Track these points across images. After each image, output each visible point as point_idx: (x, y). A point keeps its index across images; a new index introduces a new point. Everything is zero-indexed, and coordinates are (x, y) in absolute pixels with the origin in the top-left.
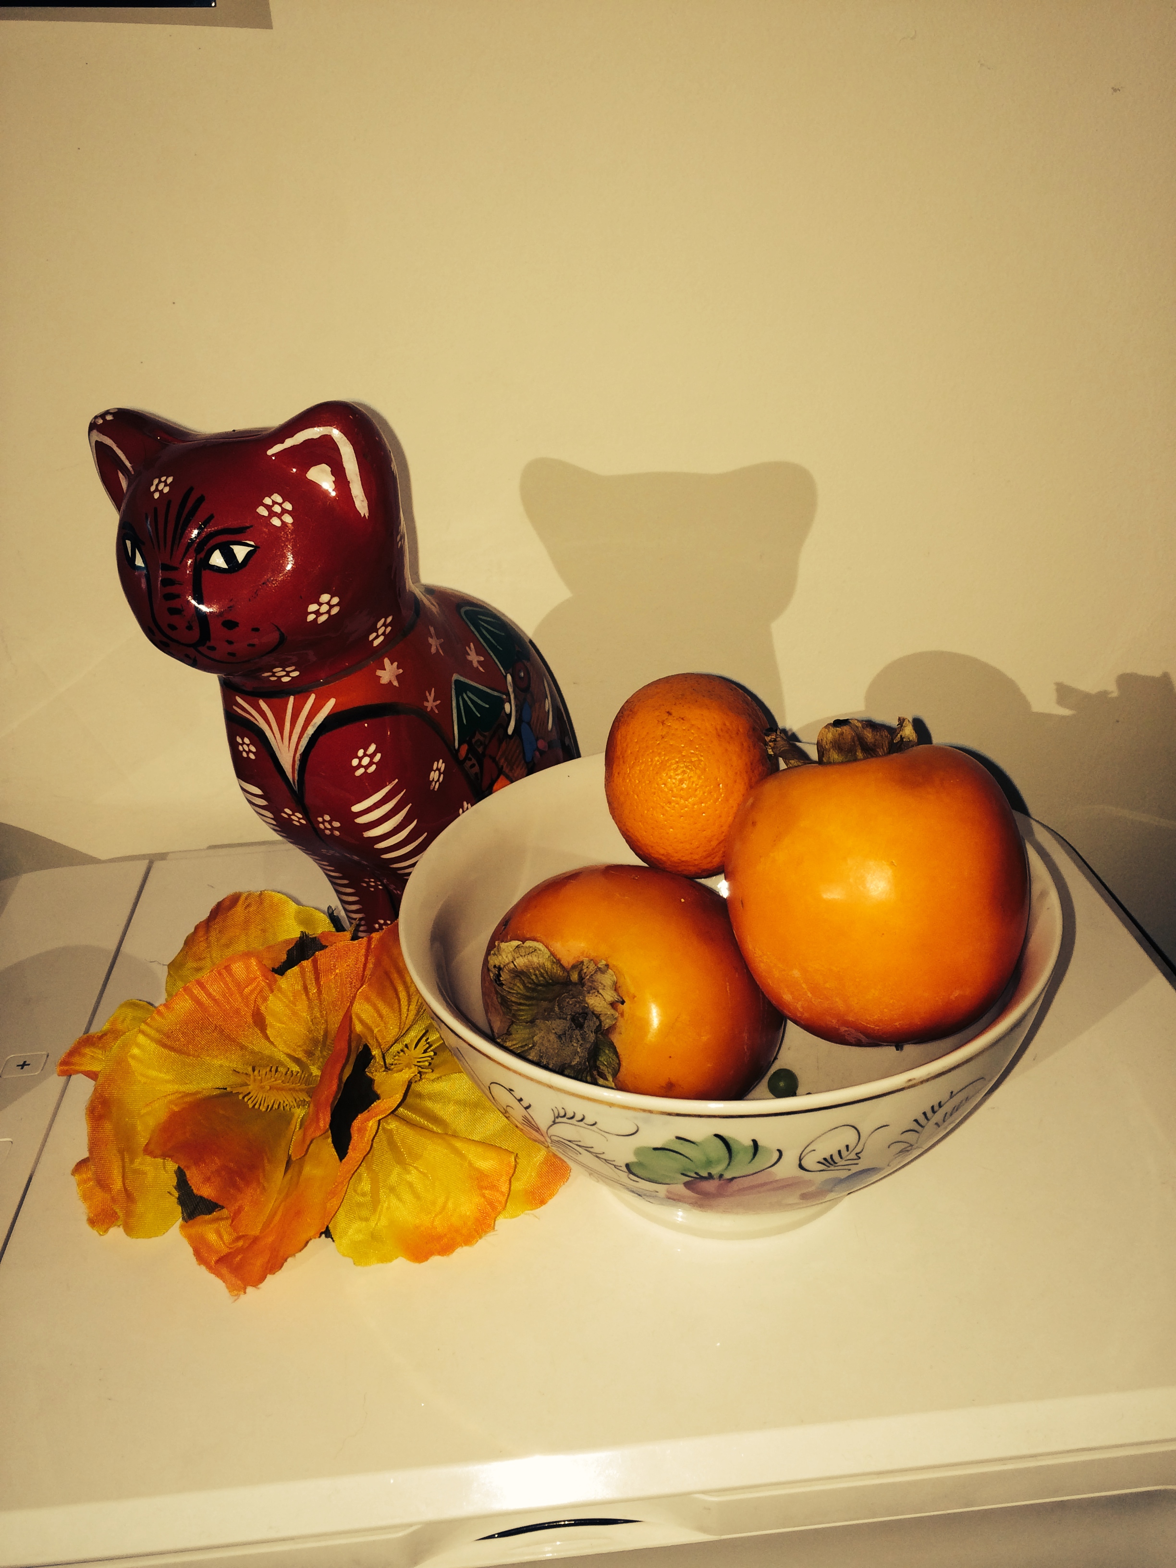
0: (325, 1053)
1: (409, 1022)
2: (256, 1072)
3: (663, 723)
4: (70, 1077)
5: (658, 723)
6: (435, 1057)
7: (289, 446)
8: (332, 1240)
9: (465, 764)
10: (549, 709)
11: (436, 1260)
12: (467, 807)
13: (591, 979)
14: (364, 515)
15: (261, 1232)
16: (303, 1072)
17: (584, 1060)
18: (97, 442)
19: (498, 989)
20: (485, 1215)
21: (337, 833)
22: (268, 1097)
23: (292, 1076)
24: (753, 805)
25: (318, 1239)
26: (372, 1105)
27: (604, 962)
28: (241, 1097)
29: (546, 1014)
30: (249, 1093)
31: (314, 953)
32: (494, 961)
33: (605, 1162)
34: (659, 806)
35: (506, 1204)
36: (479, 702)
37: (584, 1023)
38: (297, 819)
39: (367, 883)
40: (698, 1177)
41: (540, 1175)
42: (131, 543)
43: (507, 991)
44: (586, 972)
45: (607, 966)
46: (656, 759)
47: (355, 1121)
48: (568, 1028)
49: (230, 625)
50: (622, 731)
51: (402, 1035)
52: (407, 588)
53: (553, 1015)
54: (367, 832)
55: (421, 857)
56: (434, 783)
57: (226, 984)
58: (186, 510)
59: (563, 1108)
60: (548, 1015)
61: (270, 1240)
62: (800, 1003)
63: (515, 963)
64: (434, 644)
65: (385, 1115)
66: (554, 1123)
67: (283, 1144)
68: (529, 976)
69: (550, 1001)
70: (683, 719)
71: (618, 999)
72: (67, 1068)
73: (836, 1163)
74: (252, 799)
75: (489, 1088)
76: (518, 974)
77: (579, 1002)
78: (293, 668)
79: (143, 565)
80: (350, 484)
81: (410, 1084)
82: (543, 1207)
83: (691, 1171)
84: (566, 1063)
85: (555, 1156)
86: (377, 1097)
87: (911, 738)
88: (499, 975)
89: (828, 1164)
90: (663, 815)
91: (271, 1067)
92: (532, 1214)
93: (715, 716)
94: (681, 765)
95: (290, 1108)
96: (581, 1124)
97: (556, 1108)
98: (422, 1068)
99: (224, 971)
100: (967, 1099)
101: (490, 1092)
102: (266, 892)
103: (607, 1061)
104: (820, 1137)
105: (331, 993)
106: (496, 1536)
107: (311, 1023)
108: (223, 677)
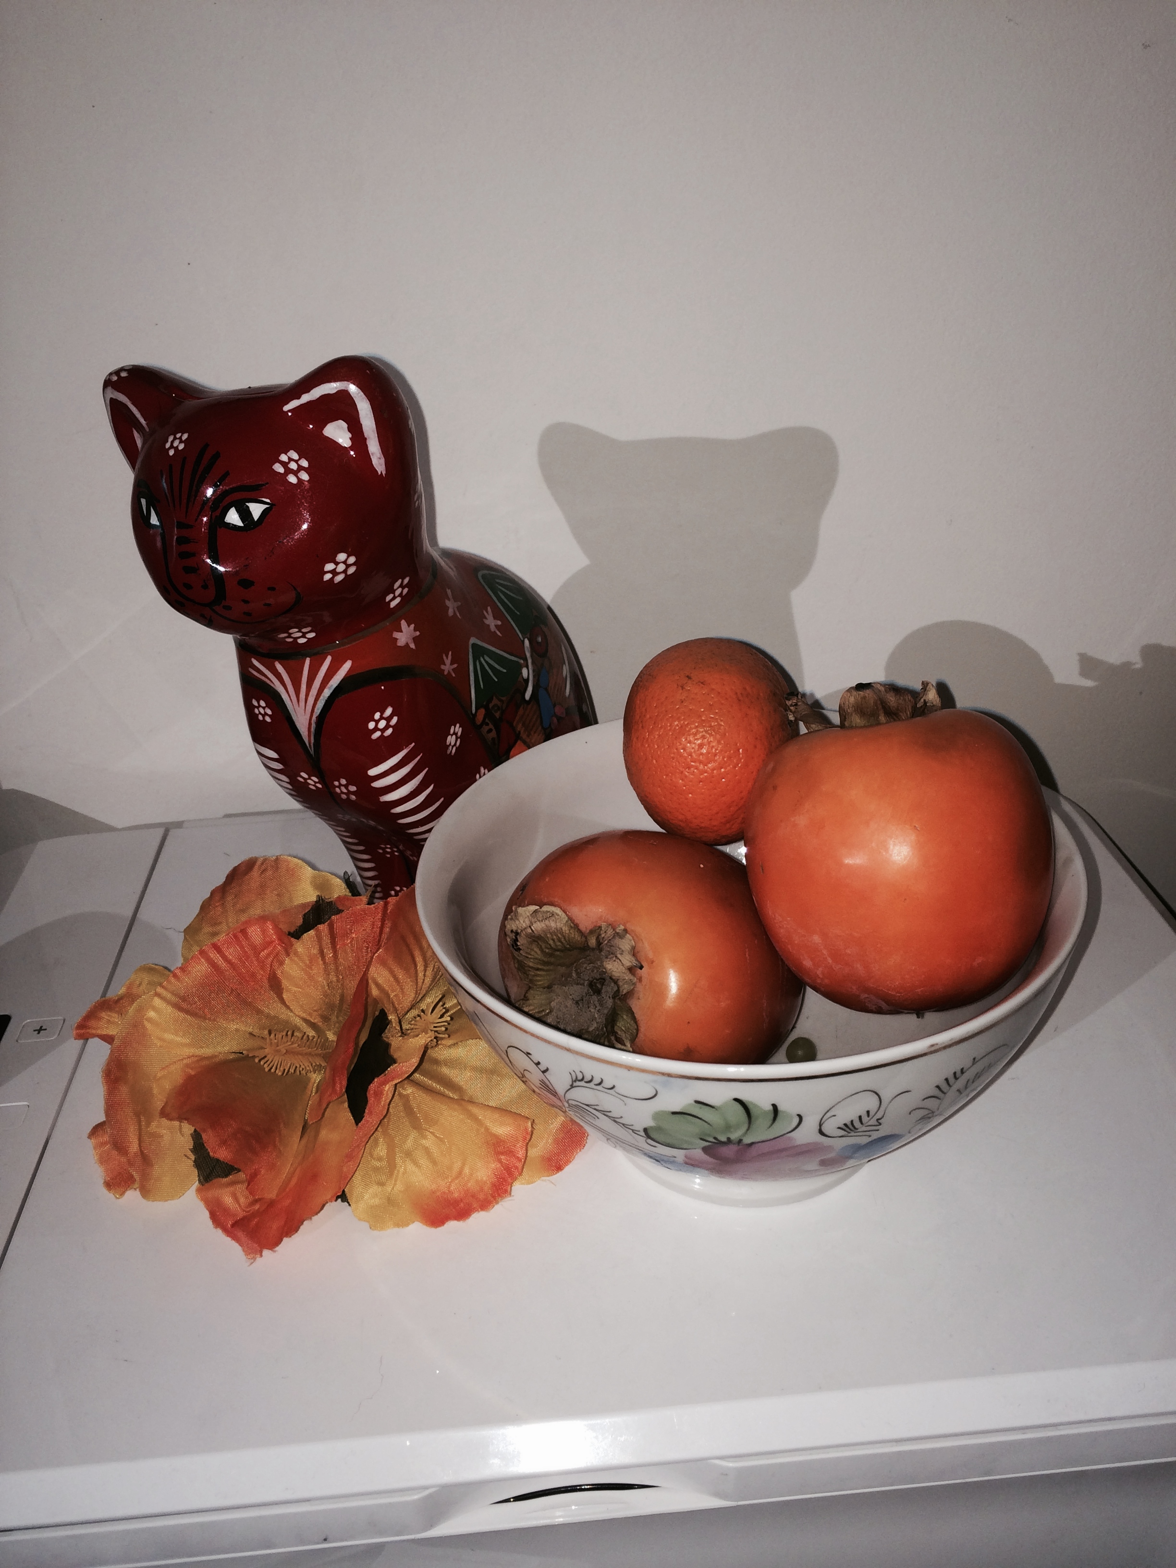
0: (341, 1018)
1: (425, 987)
2: (273, 1036)
3: (683, 688)
4: (87, 1041)
5: (677, 687)
6: (451, 1022)
7: (306, 402)
8: (348, 1204)
9: (482, 729)
10: (566, 675)
11: (452, 1225)
12: (484, 773)
13: (609, 944)
14: (381, 472)
15: (277, 1196)
16: (319, 1037)
17: (601, 1026)
18: (111, 399)
19: (516, 953)
20: (501, 1180)
21: (353, 797)
22: (284, 1061)
23: (308, 1041)
24: (774, 769)
25: (334, 1203)
26: (389, 1069)
27: (622, 927)
28: (257, 1060)
29: (564, 979)
30: (265, 1057)
31: (331, 917)
32: (511, 926)
33: (623, 1126)
34: (678, 771)
35: (523, 1169)
36: (497, 666)
37: (602, 988)
38: (313, 784)
39: (383, 849)
40: (717, 1142)
41: (556, 1141)
42: (146, 502)
43: (524, 956)
44: (604, 937)
45: (626, 931)
46: (676, 723)
47: (372, 1085)
48: (586, 993)
49: (246, 584)
50: (642, 694)
51: (418, 1000)
52: (424, 550)
53: (570, 981)
54: (384, 796)
55: (438, 821)
56: (451, 747)
57: (242, 947)
58: (201, 468)
59: (581, 1072)
60: (565, 981)
61: (287, 1202)
62: (820, 969)
63: (532, 928)
64: (452, 607)
65: (401, 1080)
66: (572, 1086)
67: (300, 1108)
68: (547, 941)
69: (569, 966)
70: (702, 683)
71: (636, 964)
72: (84, 1032)
73: (857, 1129)
74: (269, 763)
75: (506, 1052)
76: (536, 939)
77: (596, 968)
78: (309, 629)
79: (158, 524)
80: (367, 441)
81: (426, 1049)
82: (560, 1174)
83: (709, 1135)
84: (583, 1029)
85: (572, 1120)
86: (394, 1061)
87: (934, 703)
88: (516, 940)
89: (847, 1130)
90: (682, 780)
91: (288, 1032)
92: (549, 1180)
93: (735, 681)
94: (701, 730)
95: (306, 1073)
96: (599, 1087)
97: (574, 1071)
98: (439, 1034)
99: (240, 935)
100: (990, 1066)
101: (508, 1056)
102: (282, 857)
103: (625, 1027)
104: (840, 1102)
105: (347, 957)
106: (512, 1500)
107: (327, 988)
108: (238, 638)
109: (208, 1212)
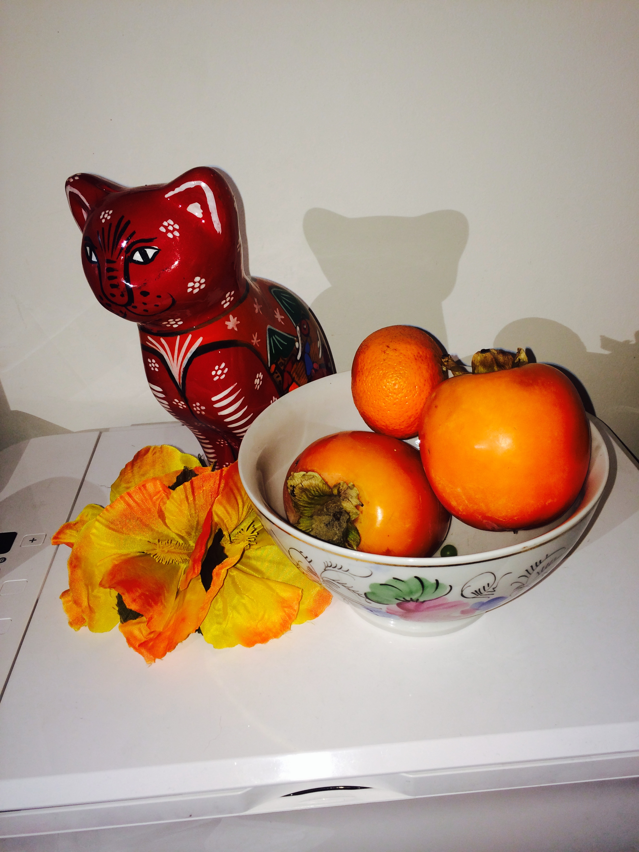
0: (197, 534)
1: (243, 517)
2: (160, 542)
3: (384, 352)
4: (59, 546)
5: (382, 352)
6: (258, 536)
7: (177, 192)
8: (201, 635)
9: (274, 375)
10: (320, 347)
11: (258, 646)
12: (275, 400)
13: (345, 493)
14: (219, 232)
15: (163, 630)
16: (185, 544)
17: (340, 538)
18: (70, 192)
19: (293, 498)
20: (285, 622)
21: (203, 413)
22: (167, 556)
23: (179, 546)
24: (436, 397)
25: (194, 633)
26: (224, 561)
27: (352, 484)
28: (152, 556)
29: (319, 512)
30: (156, 554)
31: (192, 478)
32: (290, 483)
33: (353, 592)
34: (382, 398)
35: (297, 616)
36: (282, 341)
37: (340, 517)
38: (181, 405)
39: (219, 442)
40: (404, 600)
41: (315, 601)
42: (89, 249)
43: (298, 499)
44: (342, 489)
45: (354, 485)
46: (381, 372)
47: (215, 569)
48: (331, 520)
49: (145, 294)
50: (362, 356)
51: (240, 523)
52: (242, 277)
53: (323, 513)
54: (220, 412)
55: (250, 426)
56: (257, 385)
57: (143, 494)
58: (120, 230)
59: (330, 562)
60: (320, 513)
61: (168, 633)
62: (461, 507)
63: (302, 484)
64: (257, 308)
65: (231, 567)
66: (325, 570)
67: (175, 582)
68: (310, 491)
69: (322, 505)
70: (395, 350)
71: (360, 504)
72: (57, 540)
73: (482, 593)
74: (157, 394)
75: (289, 551)
76: (304, 490)
77: (337, 506)
78: (179, 319)
79: (96, 261)
80: (211, 214)
81: (244, 550)
82: (317, 618)
83: (401, 597)
84: (330, 540)
85: (324, 589)
86: (227, 557)
87: (524, 360)
88: (293, 491)
89: (477, 594)
90: (384, 403)
91: (168, 540)
92: (311, 622)
93: (414, 348)
94: (394, 375)
95: (178, 564)
96: (340, 570)
97: (326, 562)
98: (251, 542)
99: (142, 488)
100: (555, 559)
101: (289, 554)
102: (164, 446)
103: (353, 538)
104: (473, 578)
105: (201, 500)
106: (292, 795)
107: (190, 517)
108: (140, 325)
109: (125, 638)
